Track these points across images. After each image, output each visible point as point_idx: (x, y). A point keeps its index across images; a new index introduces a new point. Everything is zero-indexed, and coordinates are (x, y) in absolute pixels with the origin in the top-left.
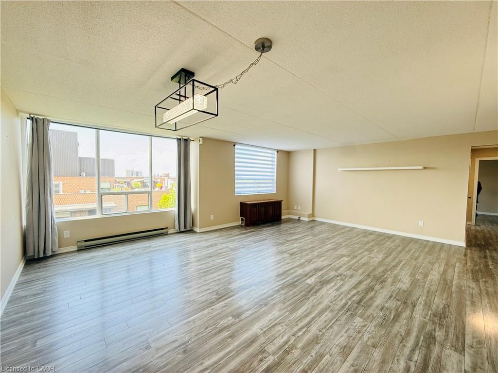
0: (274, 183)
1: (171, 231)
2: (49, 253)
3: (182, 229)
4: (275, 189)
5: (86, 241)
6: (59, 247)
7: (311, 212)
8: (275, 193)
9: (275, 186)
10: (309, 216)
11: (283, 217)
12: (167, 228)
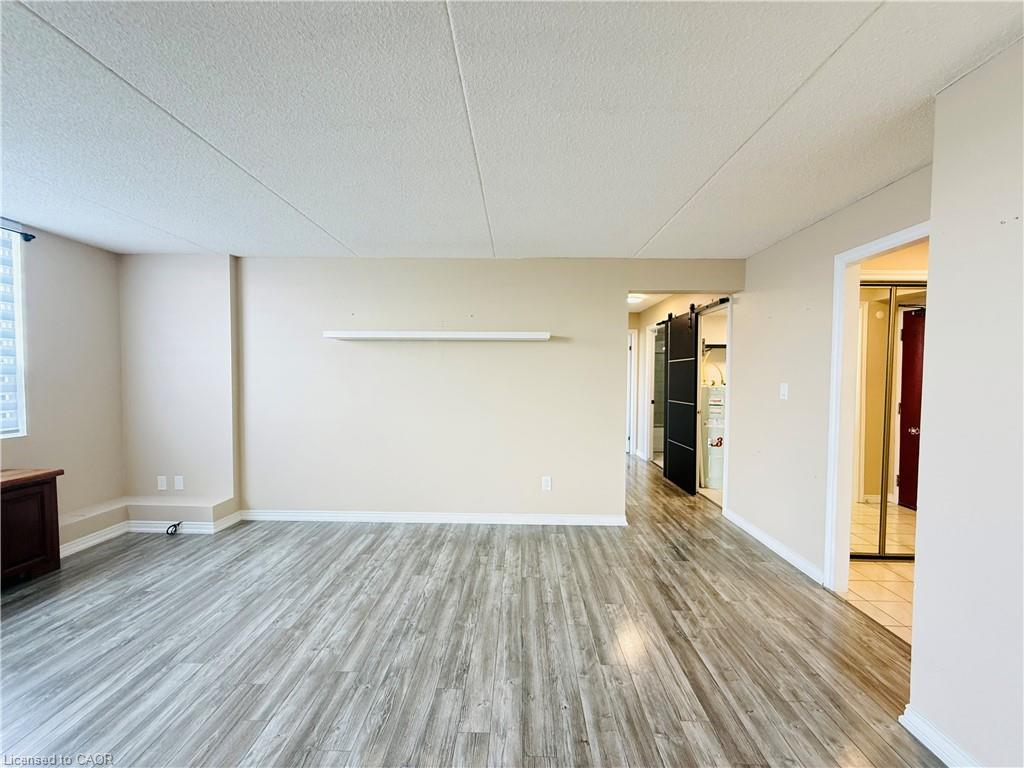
0: (14, 389)
4: (25, 419)
7: (228, 494)
8: (23, 435)
9: (24, 400)
10: (219, 512)
11: (65, 551)
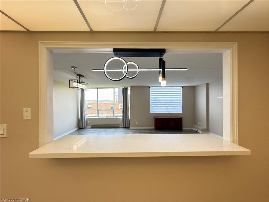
0: (181, 107)
1: (120, 126)
2: (83, 127)
3: (124, 126)
4: (182, 111)
5: (93, 125)
6: (87, 126)
8: (182, 112)
9: (182, 108)
12: (118, 125)
